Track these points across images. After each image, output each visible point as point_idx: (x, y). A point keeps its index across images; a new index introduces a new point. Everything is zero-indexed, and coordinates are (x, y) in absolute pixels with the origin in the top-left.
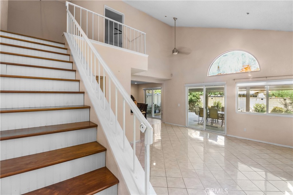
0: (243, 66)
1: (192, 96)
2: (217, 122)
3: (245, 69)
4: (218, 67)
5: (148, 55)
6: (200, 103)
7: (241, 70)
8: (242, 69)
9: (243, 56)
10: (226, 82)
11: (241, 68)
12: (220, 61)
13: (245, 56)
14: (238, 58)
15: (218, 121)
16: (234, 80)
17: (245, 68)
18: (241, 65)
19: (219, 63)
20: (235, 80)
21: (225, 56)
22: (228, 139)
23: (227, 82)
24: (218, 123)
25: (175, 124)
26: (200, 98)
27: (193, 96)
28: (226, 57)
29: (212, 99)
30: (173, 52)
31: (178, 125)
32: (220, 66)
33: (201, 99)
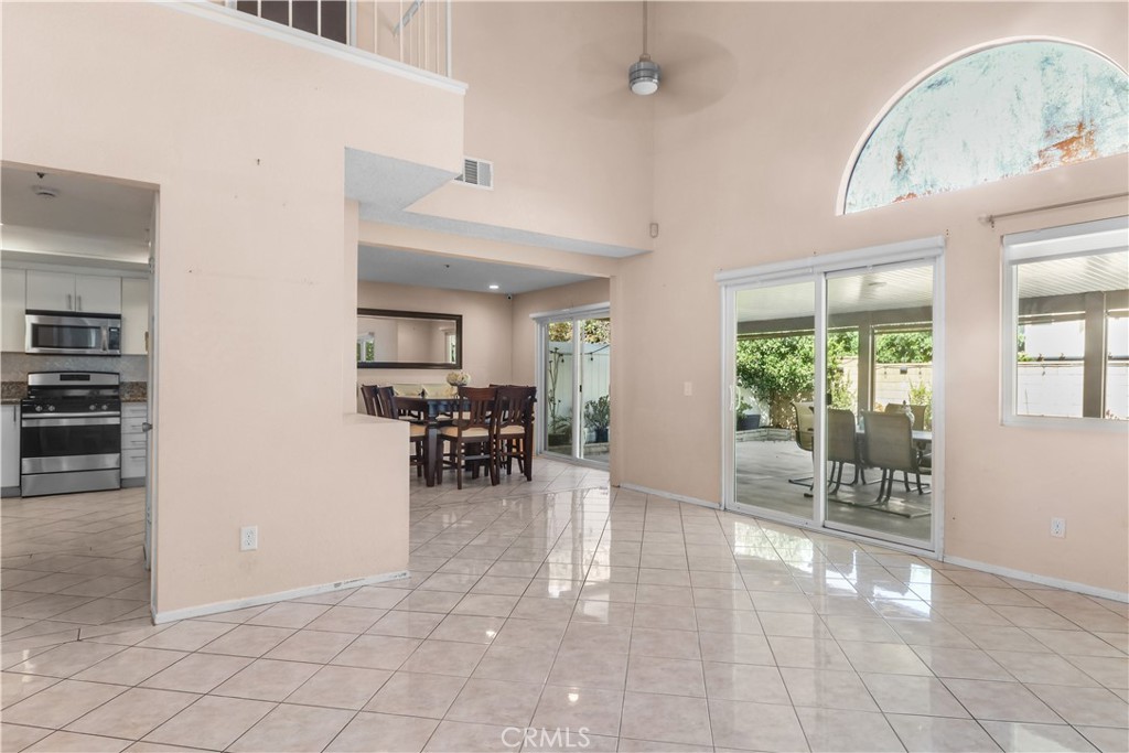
0: (1048, 134)
1: (799, 362)
2: (913, 488)
3: (1059, 153)
4: (899, 157)
5: (466, 86)
6: (843, 395)
7: (1036, 161)
8: (1040, 153)
9: (1049, 69)
10: (939, 240)
11: (1034, 149)
12: (910, 119)
13: (1060, 71)
14: (1017, 90)
15: (919, 484)
16: (991, 220)
17: (1061, 145)
18: (1037, 128)
19: (902, 134)
20: (997, 223)
21: (940, 83)
22: (950, 579)
23: (946, 241)
24: (921, 493)
25: (667, 495)
26: (841, 371)
27: (805, 362)
28: (944, 88)
29: (904, 372)
30: (634, 77)
31: (686, 499)
32: (908, 153)
33: (844, 379)
